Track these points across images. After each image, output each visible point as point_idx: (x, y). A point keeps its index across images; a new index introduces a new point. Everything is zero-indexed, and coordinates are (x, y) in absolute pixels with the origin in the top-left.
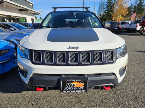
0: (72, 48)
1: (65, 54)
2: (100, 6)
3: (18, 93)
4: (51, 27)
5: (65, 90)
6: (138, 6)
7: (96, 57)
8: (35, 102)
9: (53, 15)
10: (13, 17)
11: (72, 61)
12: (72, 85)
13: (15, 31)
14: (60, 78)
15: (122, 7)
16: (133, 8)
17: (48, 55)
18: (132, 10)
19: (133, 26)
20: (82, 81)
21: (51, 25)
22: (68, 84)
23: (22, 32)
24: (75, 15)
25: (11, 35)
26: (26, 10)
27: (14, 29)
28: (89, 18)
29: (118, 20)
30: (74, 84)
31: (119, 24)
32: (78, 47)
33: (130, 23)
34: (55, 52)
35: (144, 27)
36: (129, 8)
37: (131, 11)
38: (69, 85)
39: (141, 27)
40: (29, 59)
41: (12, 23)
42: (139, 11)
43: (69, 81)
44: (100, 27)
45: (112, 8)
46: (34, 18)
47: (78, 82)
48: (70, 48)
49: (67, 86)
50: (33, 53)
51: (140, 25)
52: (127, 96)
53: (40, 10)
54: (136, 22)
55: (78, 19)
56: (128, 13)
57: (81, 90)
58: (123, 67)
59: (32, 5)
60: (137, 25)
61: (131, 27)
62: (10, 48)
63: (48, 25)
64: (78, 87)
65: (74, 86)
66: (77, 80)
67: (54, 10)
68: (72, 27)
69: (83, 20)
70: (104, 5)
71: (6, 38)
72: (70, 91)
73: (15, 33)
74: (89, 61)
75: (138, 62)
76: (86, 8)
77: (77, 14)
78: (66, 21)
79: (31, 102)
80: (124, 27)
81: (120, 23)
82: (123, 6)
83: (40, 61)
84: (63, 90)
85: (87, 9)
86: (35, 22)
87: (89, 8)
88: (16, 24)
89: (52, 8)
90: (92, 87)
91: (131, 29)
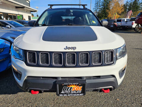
0: (69, 48)
1: (61, 54)
2: (96, 4)
3: (13, 94)
4: (47, 25)
5: (62, 94)
6: (133, 4)
7: (95, 58)
8: (30, 104)
9: (49, 13)
10: (9, 14)
11: (69, 63)
12: (70, 88)
13: (12, 29)
14: (56, 81)
15: (117, 4)
16: (129, 6)
17: (43, 56)
18: (128, 7)
19: (129, 24)
20: (80, 84)
21: (48, 23)
22: (64, 88)
23: (18, 29)
24: (72, 12)
25: (7, 33)
26: (23, 7)
27: (11, 27)
28: (86, 16)
29: (114, 18)
30: (71, 87)
31: (115, 22)
32: (75, 48)
33: (126, 21)
34: (51, 53)
35: (140, 25)
36: (124, 5)
37: (127, 9)
38: (66, 88)
39: (136, 24)
40: (23, 61)
41: (9, 20)
42: (135, 9)
43: (66, 84)
44: (98, 25)
45: (108, 6)
46: (30, 15)
47: (75, 85)
48: (67, 48)
49: (63, 90)
50: (28, 53)
51: (135, 23)
52: (125, 97)
53: (36, 7)
54: (132, 20)
55: (74, 17)
56: (123, 10)
57: (79, 94)
58: (122, 69)
59: (28, 2)
60: (133, 23)
61: (127, 25)
62: (5, 47)
63: (45, 23)
64: (75, 91)
65: (72, 90)
66: (74, 83)
67: (50, 7)
68: (69, 25)
69: (80, 18)
70: (100, 3)
71: (2, 36)
72: (67, 95)
73: (11, 31)
74: (87, 62)
75: (135, 61)
76: (83, 5)
77: (73, 11)
78: (63, 18)
79: (26, 105)
80: (120, 25)
81: (116, 20)
82: (119, 4)
83: (35, 62)
84: (60, 93)
85: (84, 7)
86: (32, 19)
87: (86, 5)
88: (12, 22)
89: (49, 5)
90: (90, 90)
91: (127, 26)
